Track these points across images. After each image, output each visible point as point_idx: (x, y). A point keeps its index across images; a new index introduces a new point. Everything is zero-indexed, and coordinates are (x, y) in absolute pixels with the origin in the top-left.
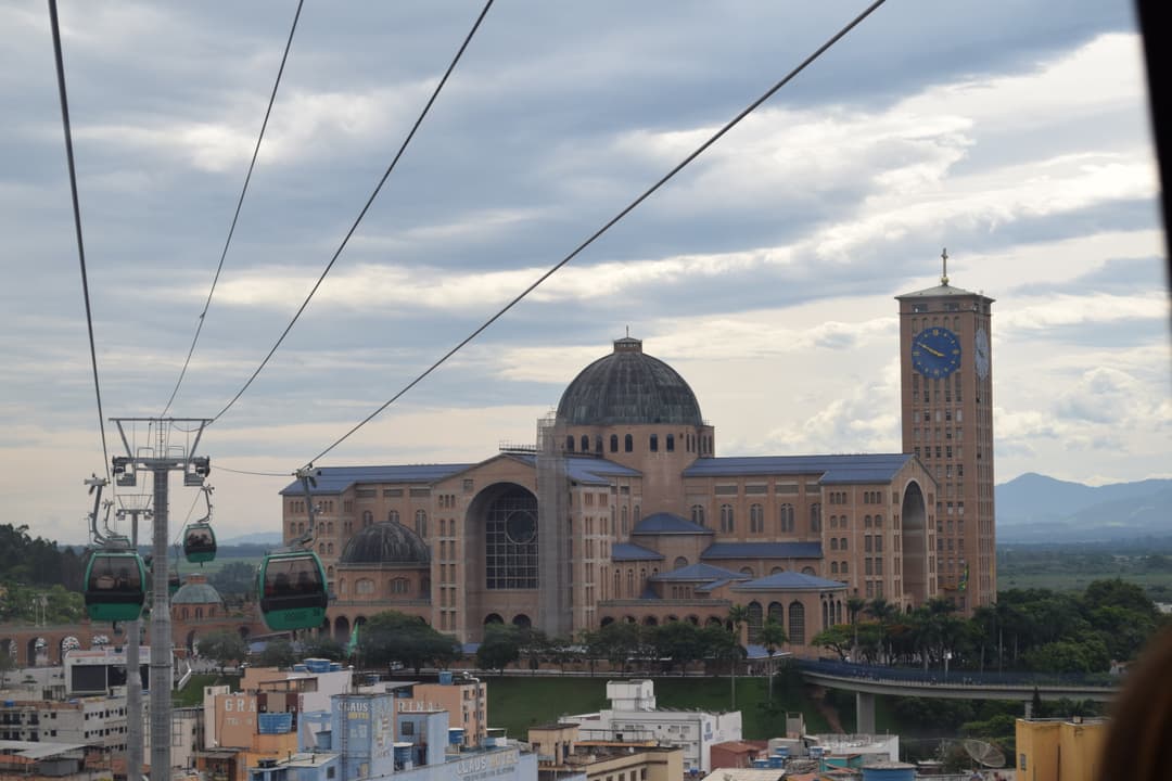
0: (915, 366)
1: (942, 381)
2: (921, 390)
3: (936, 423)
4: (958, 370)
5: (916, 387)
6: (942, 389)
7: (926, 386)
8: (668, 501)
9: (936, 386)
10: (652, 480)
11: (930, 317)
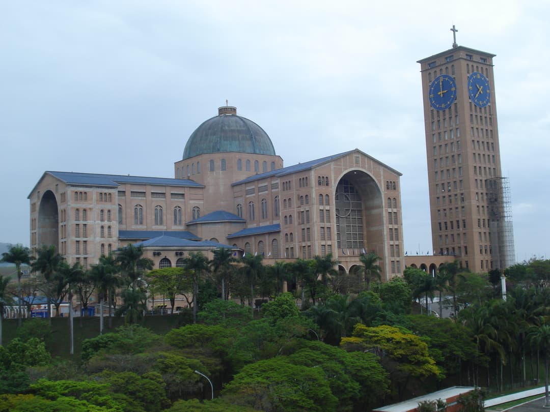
0: (432, 105)
1: (447, 110)
2: (436, 119)
3: (445, 140)
4: (456, 101)
5: (433, 118)
6: (447, 116)
7: (438, 116)
8: (222, 203)
9: (444, 115)
10: (211, 190)
11: (438, 70)
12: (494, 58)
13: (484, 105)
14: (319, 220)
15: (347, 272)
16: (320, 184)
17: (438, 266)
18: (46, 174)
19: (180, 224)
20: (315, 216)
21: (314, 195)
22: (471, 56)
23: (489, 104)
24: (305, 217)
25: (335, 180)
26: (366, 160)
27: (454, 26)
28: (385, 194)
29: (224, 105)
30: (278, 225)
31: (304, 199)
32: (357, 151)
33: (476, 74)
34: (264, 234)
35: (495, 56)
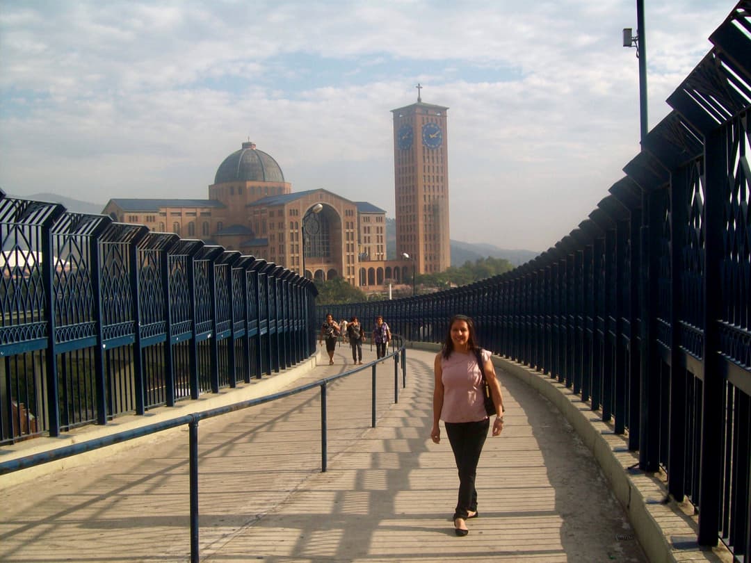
0: (399, 146)
1: (408, 151)
2: (401, 157)
3: (406, 174)
4: (413, 145)
5: (399, 156)
6: (407, 156)
7: (402, 155)
8: (239, 219)
10: (231, 209)
11: (403, 119)
12: (448, 111)
13: (437, 148)
14: (289, 239)
15: (313, 275)
16: (291, 214)
17: (401, 268)
18: (111, 200)
19: (208, 234)
20: (287, 237)
21: (287, 223)
22: (427, 112)
23: (441, 146)
24: (282, 237)
25: (304, 211)
26: (329, 196)
27: (419, 85)
28: (344, 220)
29: (246, 141)
30: (266, 240)
31: (281, 225)
32: (322, 190)
33: (430, 124)
34: (260, 246)
35: (448, 108)
